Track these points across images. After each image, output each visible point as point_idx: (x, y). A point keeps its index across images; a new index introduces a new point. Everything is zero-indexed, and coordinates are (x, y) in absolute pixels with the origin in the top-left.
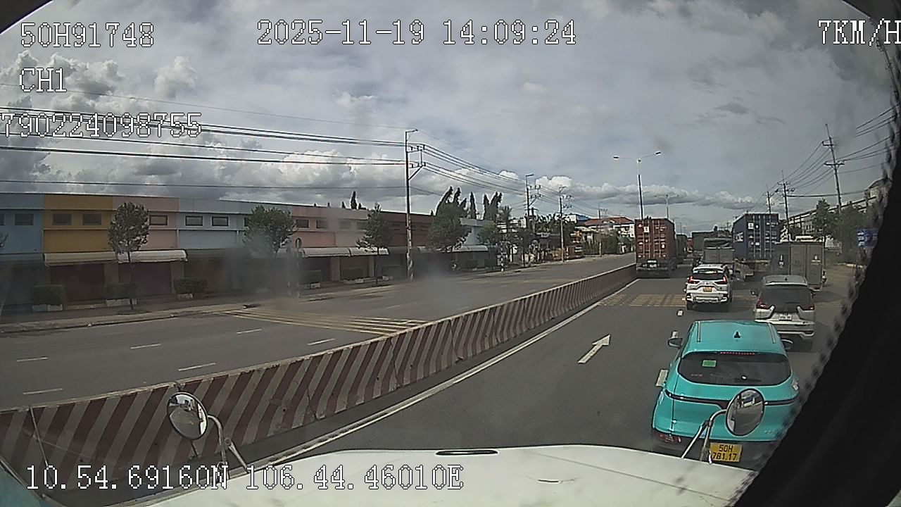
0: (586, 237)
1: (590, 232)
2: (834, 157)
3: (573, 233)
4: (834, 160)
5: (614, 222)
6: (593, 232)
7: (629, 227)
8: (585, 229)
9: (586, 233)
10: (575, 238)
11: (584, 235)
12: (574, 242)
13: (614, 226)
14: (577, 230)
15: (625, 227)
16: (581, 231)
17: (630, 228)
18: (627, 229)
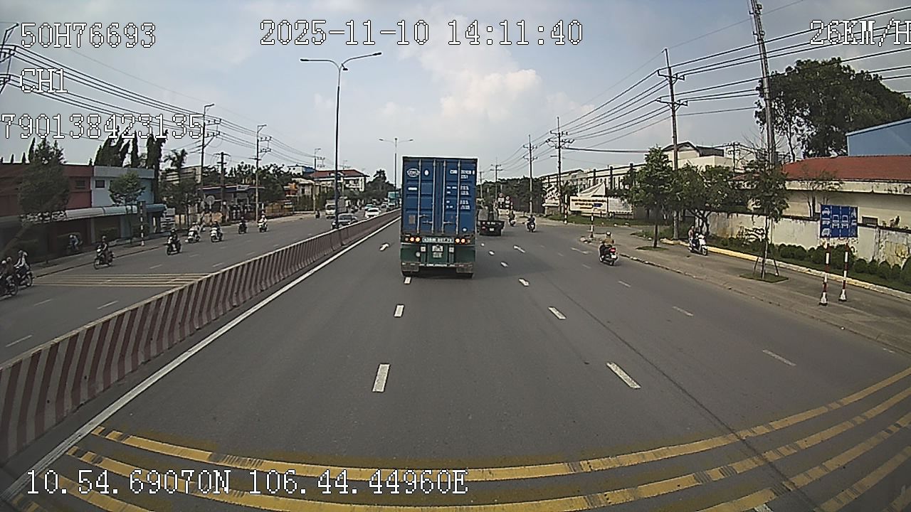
0: (303, 190)
1: (309, 185)
2: (672, 92)
3: (287, 185)
4: (672, 95)
5: (342, 174)
6: (312, 184)
7: (358, 180)
8: (303, 181)
9: (304, 185)
10: (289, 191)
11: (302, 187)
12: (288, 196)
13: (342, 178)
14: (294, 181)
15: (354, 180)
16: (297, 183)
17: (360, 182)
18: (356, 182)
